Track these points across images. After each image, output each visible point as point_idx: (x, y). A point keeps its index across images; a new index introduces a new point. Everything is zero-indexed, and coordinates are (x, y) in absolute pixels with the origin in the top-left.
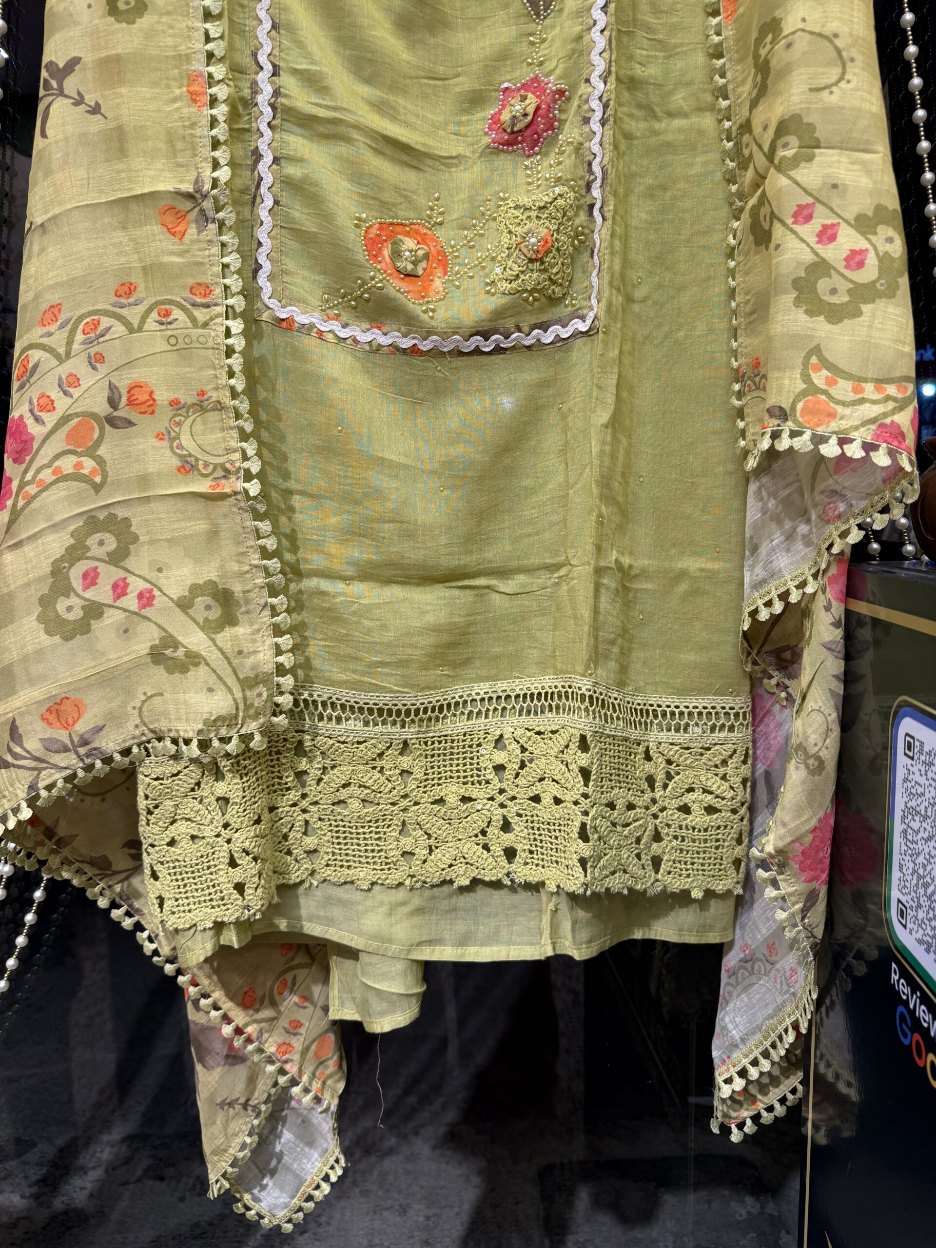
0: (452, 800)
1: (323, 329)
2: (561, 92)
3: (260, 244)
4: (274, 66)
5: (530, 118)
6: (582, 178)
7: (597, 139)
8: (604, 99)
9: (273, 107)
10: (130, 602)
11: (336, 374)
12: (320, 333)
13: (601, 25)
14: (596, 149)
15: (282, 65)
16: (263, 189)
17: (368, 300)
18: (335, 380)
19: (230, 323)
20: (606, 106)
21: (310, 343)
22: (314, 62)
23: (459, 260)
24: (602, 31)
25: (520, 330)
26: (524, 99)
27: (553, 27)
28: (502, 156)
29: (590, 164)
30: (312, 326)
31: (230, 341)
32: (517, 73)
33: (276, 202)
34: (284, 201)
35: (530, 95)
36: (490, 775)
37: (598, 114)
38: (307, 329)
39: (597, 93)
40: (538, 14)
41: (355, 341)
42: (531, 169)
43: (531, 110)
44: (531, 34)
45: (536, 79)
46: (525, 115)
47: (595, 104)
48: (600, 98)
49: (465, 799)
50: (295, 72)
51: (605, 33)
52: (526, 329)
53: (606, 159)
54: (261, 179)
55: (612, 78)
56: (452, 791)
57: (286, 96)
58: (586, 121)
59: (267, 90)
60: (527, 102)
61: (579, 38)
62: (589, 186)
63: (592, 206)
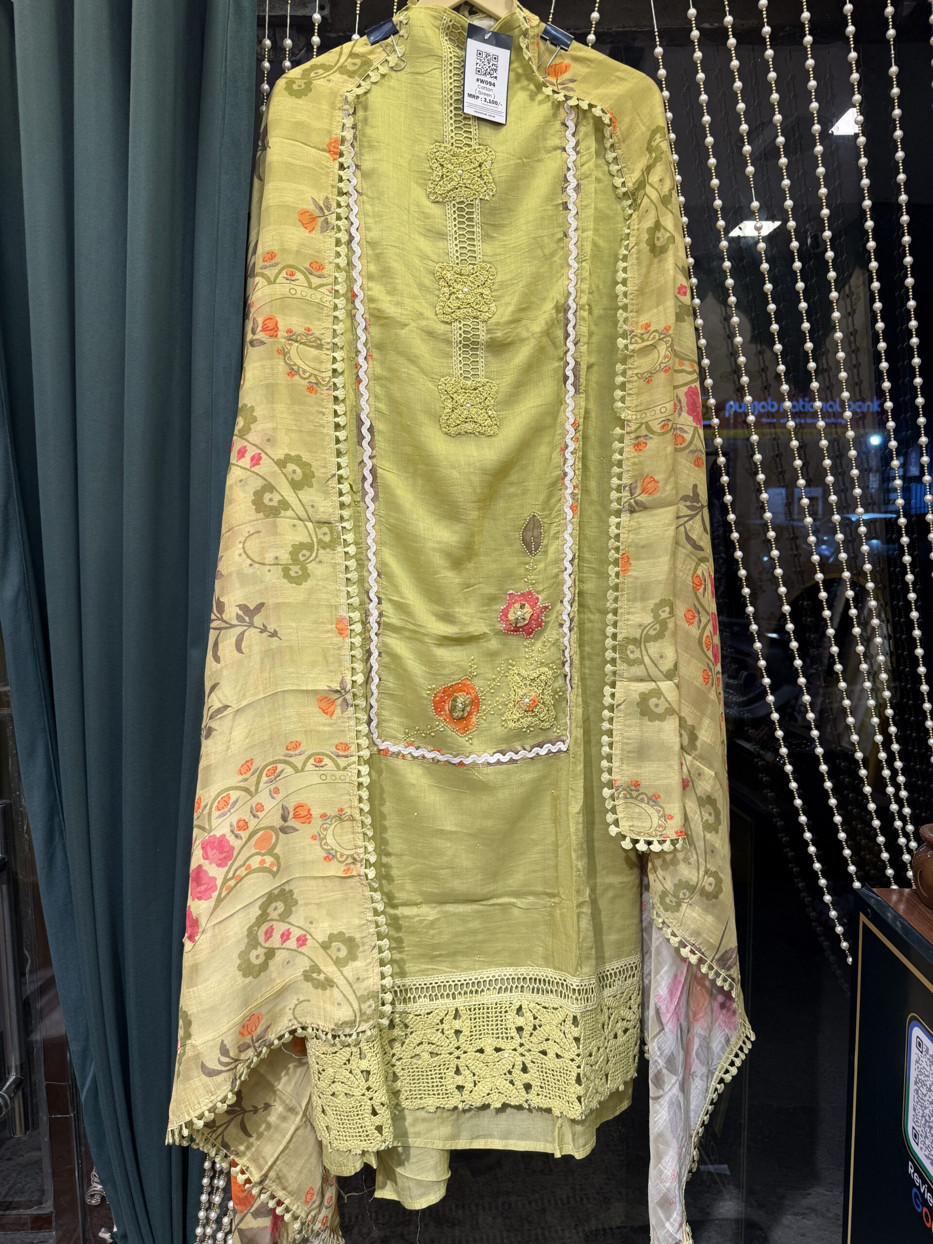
0: (489, 1050)
1: (405, 753)
2: (546, 608)
3: (371, 707)
4: (379, 598)
5: (527, 622)
6: (560, 659)
7: (567, 638)
8: (571, 616)
9: (379, 623)
10: (292, 943)
11: (414, 782)
12: (403, 756)
13: (569, 571)
14: (567, 643)
15: (382, 596)
16: (373, 674)
17: (433, 737)
18: (413, 785)
19: (360, 768)
20: (571, 620)
21: (398, 762)
22: (402, 598)
23: (485, 702)
24: (570, 575)
25: (525, 749)
26: (522, 606)
27: (540, 561)
28: (510, 637)
29: (564, 651)
30: (399, 753)
31: (361, 780)
32: (518, 586)
33: (380, 680)
34: (383, 678)
35: (527, 605)
36: (514, 1033)
37: (567, 624)
38: (398, 754)
39: (566, 612)
40: (531, 553)
41: (424, 757)
42: (528, 647)
43: (528, 616)
44: (527, 564)
45: (530, 593)
46: (524, 619)
47: (565, 617)
48: (569, 614)
49: (498, 1050)
50: (391, 601)
51: (572, 576)
52: (528, 748)
53: (572, 652)
54: (372, 667)
55: (576, 604)
56: (489, 1044)
57: (386, 616)
58: (561, 625)
59: (375, 613)
60: (525, 610)
61: (557, 575)
62: (564, 664)
63: (566, 676)
